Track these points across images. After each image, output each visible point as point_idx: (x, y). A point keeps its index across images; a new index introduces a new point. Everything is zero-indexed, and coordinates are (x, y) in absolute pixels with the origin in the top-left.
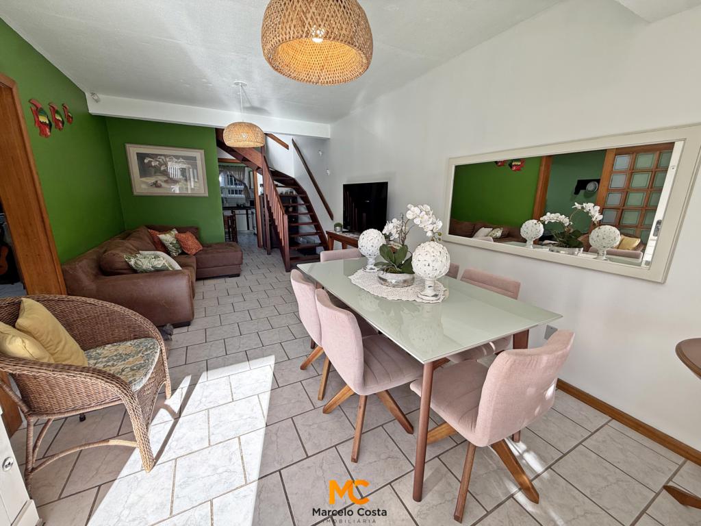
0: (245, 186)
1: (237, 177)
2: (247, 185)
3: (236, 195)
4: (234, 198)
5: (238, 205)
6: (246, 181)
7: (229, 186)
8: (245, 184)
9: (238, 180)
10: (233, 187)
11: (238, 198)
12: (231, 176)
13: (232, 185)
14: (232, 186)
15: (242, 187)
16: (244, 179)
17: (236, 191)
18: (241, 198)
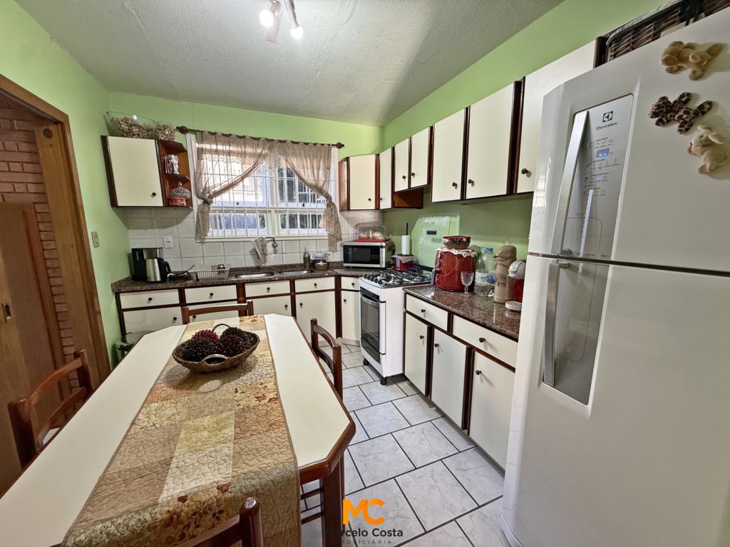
0: (330, 204)
1: (308, 176)
2: (336, 201)
3: (304, 232)
4: (299, 240)
5: (307, 259)
6: (333, 190)
7: (283, 205)
8: (328, 197)
9: (310, 186)
10: (296, 206)
11: (308, 239)
12: (289, 175)
13: (291, 198)
14: (291, 205)
15: (319, 206)
16: (327, 180)
17: (303, 218)
18: (317, 240)
